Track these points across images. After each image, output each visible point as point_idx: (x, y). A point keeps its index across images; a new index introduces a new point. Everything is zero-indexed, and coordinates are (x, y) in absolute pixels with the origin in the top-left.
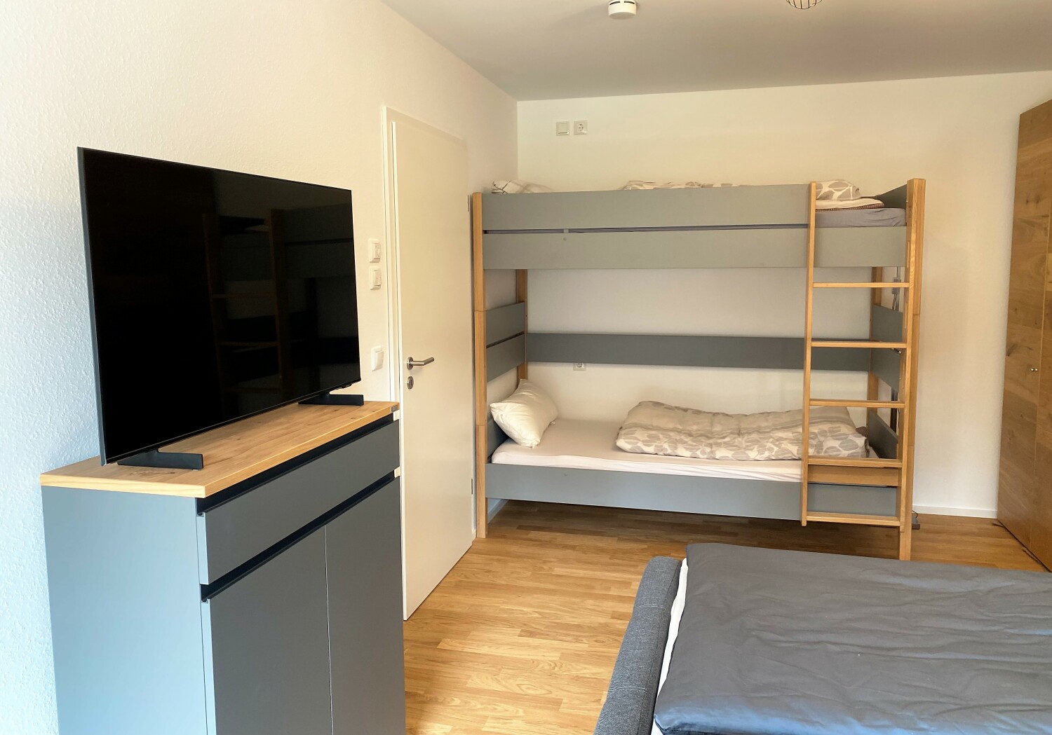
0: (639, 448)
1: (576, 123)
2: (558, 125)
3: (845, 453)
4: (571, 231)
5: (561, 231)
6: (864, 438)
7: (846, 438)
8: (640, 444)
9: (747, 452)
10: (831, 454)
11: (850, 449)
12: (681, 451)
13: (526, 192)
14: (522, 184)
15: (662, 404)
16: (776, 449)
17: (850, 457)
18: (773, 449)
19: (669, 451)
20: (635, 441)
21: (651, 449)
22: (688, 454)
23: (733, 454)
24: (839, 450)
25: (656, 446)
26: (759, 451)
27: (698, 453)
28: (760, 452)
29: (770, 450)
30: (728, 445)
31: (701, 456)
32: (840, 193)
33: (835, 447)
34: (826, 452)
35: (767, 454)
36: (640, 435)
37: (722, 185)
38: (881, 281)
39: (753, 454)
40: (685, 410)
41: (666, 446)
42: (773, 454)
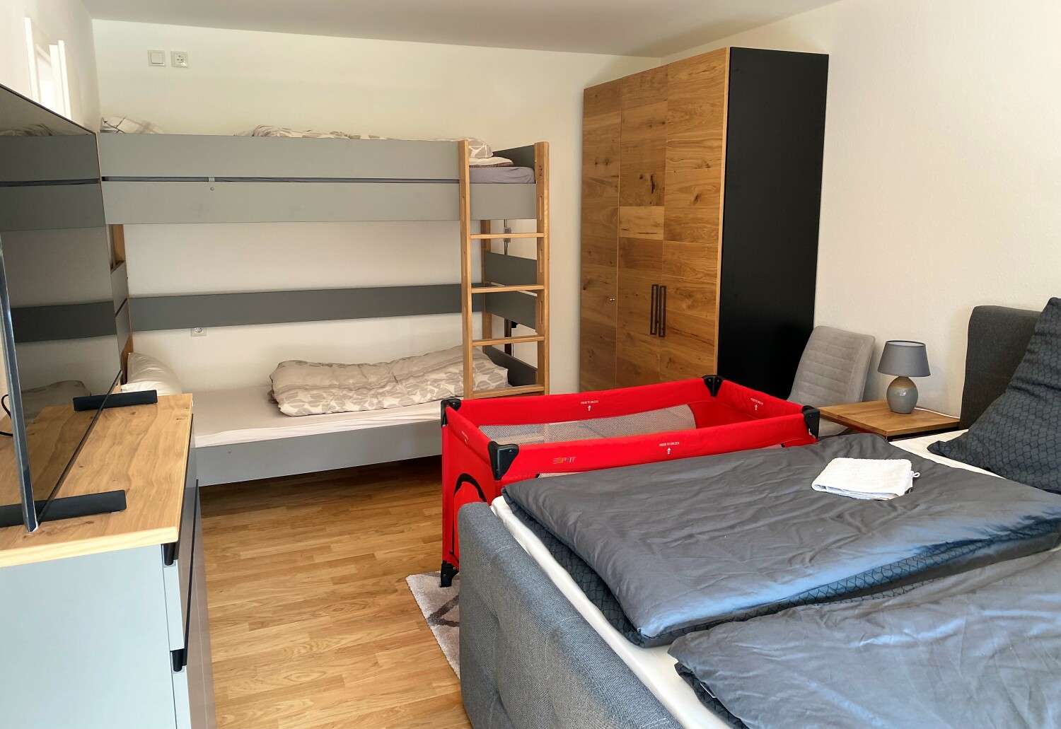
0: (305, 410)
1: (173, 54)
2: (150, 53)
3: (493, 385)
4: (217, 179)
5: (206, 179)
6: (507, 370)
7: (492, 372)
8: (307, 406)
9: (411, 397)
10: (482, 387)
11: (497, 382)
12: (349, 406)
13: (147, 132)
14: (140, 122)
15: (306, 363)
16: (436, 390)
17: (498, 388)
18: (434, 391)
19: (338, 409)
20: (301, 404)
21: (319, 409)
22: (357, 408)
23: (400, 401)
24: (489, 384)
25: (323, 405)
26: (421, 394)
27: (367, 405)
28: (424, 395)
29: (432, 391)
30: (392, 393)
31: (370, 408)
32: (477, 151)
33: (485, 381)
34: (478, 386)
35: (429, 396)
36: (302, 395)
37: (370, 136)
38: (489, 233)
39: (417, 398)
40: (330, 365)
41: (333, 403)
42: (435, 395)
